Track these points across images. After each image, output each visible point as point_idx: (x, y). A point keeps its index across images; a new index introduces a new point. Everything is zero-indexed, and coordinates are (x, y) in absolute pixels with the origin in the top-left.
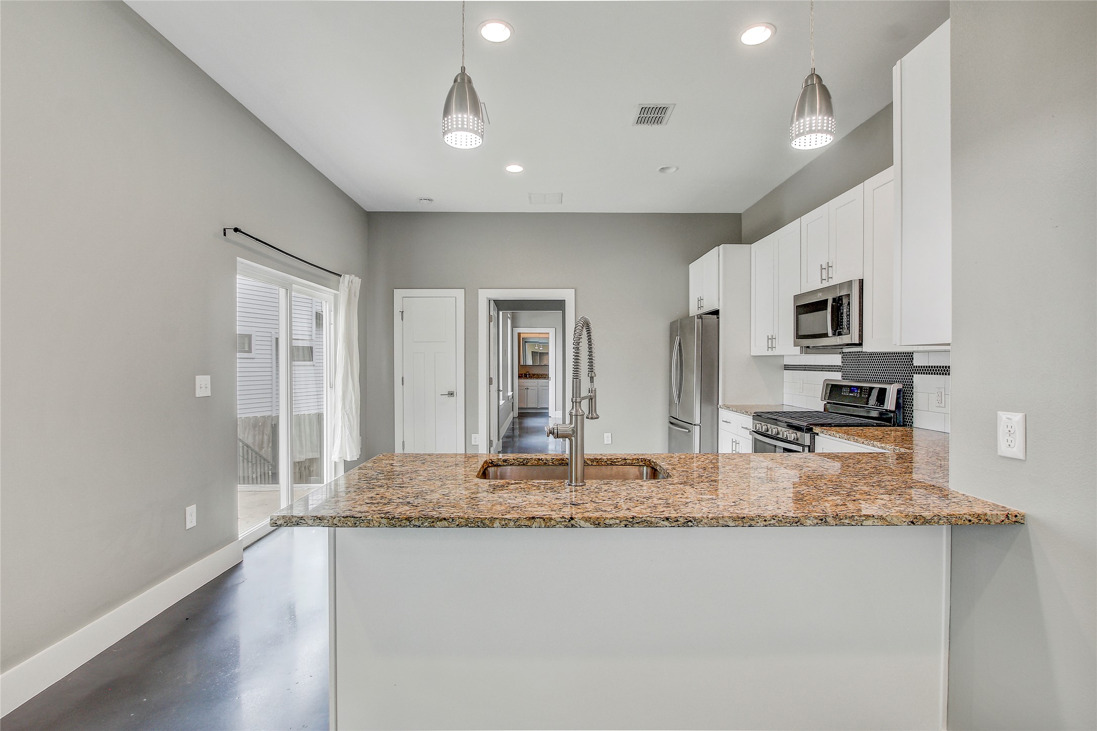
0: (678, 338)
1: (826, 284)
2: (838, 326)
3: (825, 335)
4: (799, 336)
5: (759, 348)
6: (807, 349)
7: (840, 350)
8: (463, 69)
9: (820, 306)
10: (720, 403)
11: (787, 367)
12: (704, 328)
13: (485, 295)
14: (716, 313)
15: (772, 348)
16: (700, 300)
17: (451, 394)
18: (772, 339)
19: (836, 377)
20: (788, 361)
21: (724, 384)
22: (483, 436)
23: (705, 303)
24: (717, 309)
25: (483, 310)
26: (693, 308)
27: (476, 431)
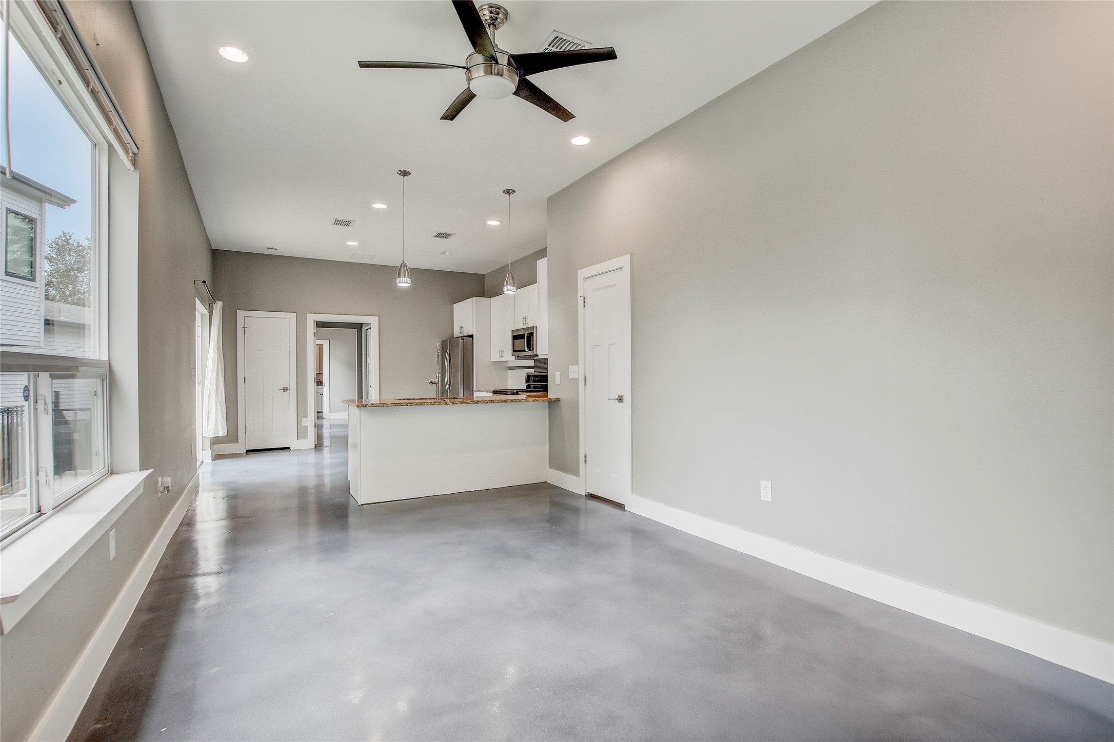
0: (448, 351)
1: (525, 326)
2: (530, 346)
3: (524, 351)
4: (514, 351)
5: (495, 357)
6: (518, 358)
7: (533, 358)
8: (403, 261)
9: (522, 336)
10: (474, 389)
11: (510, 368)
12: (464, 345)
13: (311, 319)
14: (472, 336)
15: (502, 357)
16: (461, 328)
17: (285, 389)
18: (502, 352)
19: (532, 371)
20: (510, 365)
21: (476, 378)
22: (310, 421)
23: (464, 330)
24: (472, 334)
25: (311, 328)
26: (457, 333)
27: (306, 416)
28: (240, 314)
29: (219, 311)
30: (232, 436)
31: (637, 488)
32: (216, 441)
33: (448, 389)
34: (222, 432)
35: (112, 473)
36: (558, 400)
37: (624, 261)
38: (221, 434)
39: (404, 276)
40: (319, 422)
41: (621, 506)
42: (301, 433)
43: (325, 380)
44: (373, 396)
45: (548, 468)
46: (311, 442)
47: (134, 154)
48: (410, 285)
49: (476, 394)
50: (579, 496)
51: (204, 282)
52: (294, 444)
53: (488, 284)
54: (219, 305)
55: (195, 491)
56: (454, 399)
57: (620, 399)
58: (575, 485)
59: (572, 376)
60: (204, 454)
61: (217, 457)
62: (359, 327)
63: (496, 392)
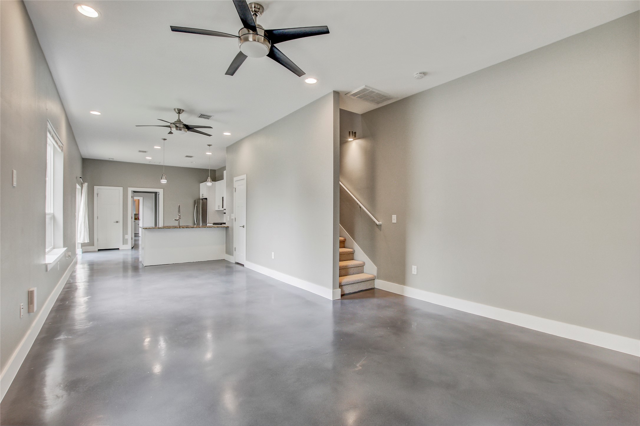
0: (196, 205)
5: (217, 209)
10: (207, 222)
12: (203, 202)
13: (130, 190)
14: (206, 199)
15: (219, 208)
16: (203, 195)
17: (117, 222)
18: (219, 206)
21: (208, 217)
22: (129, 236)
23: (204, 196)
24: (206, 198)
25: (130, 194)
26: (201, 197)
27: (127, 234)
28: (96, 188)
29: (86, 188)
30: (91, 243)
31: (248, 259)
32: (83, 245)
33: (196, 223)
34: (87, 241)
35: (54, 248)
36: (228, 227)
37: (244, 176)
38: (86, 242)
39: (164, 179)
40: (137, 238)
41: (243, 265)
42: (125, 242)
43: (141, 217)
44: (161, 224)
45: (225, 254)
46: (129, 246)
47: (62, 147)
48: (166, 182)
49: (208, 224)
50: (233, 263)
51: (81, 178)
52: (121, 247)
53: (217, 174)
54: (85, 185)
55: (76, 263)
56: (198, 226)
57: (243, 227)
58: (232, 259)
59: (232, 218)
60: (79, 251)
61: (84, 252)
62: (156, 193)
63: (214, 224)
